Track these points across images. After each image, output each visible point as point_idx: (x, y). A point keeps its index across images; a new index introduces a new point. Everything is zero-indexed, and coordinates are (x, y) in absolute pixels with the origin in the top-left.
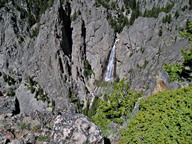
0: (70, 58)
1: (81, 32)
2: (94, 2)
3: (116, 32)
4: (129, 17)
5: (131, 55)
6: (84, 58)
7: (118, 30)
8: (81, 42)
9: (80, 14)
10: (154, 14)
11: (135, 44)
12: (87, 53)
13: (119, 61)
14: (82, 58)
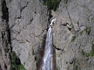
7: (54, 7)
8: (3, 28)
11: (78, 24)
12: (13, 42)
13: (58, 49)
14: (7, 51)
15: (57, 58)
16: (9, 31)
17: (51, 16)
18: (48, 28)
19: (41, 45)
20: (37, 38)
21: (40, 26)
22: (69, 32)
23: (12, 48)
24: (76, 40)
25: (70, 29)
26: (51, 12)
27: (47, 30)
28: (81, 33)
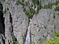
0: (4, 35)
1: (9, 20)
2: (15, 3)
3: (29, 18)
4: (36, 9)
5: (39, 30)
6: (12, 35)
7: (31, 17)
8: (10, 26)
9: (8, 9)
10: (49, 6)
11: (41, 24)
12: (14, 31)
13: (33, 35)
14: (11, 35)
15: (32, 38)
16: (12, 27)
17: (30, 21)
18: (28, 26)
19: (25, 33)
20: (24, 30)
21: (25, 25)
22: (37, 27)
23: (13, 34)
24: (40, 31)
25: (37, 26)
26: (29, 19)
27: (28, 27)
28: (42, 28)
